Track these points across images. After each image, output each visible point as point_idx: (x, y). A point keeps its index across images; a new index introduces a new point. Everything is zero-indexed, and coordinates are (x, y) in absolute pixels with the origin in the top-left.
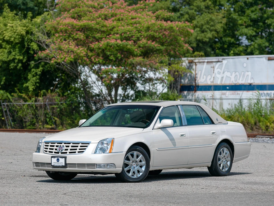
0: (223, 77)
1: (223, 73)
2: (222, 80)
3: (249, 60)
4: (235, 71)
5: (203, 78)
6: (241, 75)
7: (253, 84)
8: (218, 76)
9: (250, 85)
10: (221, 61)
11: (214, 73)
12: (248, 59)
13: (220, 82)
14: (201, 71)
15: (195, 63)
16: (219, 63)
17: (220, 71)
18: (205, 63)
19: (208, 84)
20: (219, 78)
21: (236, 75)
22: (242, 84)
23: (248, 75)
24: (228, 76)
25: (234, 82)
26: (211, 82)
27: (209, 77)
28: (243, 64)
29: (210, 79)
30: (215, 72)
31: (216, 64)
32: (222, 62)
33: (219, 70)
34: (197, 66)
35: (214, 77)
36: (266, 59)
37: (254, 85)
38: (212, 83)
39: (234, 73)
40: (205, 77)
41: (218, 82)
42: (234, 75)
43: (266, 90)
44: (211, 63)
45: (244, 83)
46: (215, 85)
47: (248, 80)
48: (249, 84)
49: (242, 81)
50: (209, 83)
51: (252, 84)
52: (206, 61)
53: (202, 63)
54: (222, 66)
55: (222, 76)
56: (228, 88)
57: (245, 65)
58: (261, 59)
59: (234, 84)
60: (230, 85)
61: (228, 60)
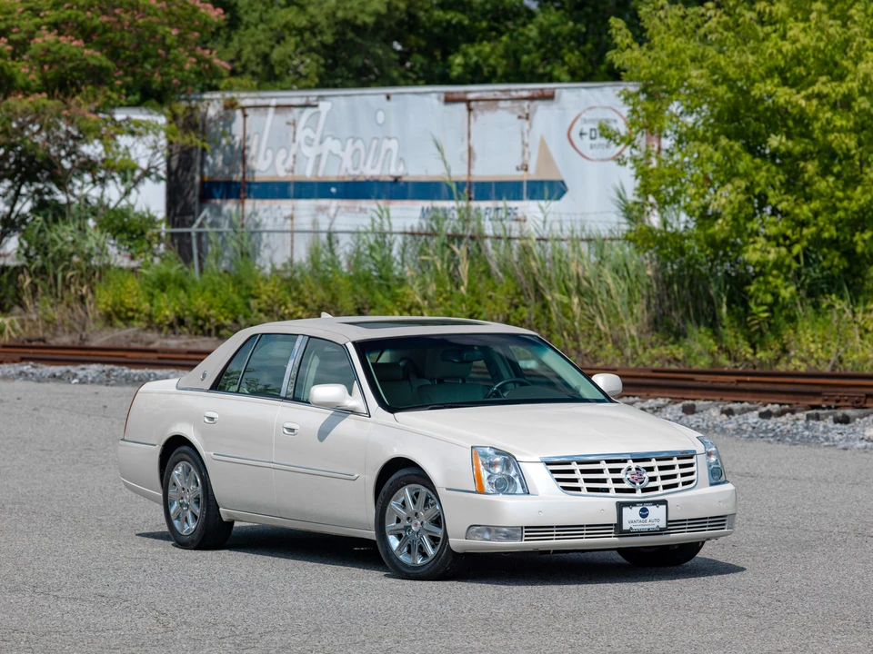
0: (319, 157)
1: (321, 142)
2: (317, 166)
3: (391, 104)
4: (352, 137)
5: (265, 158)
6: (370, 149)
7: (405, 179)
8: (307, 151)
9: (396, 180)
10: (315, 103)
11: (294, 141)
12: (388, 98)
13: (313, 171)
14: (260, 134)
15: (243, 108)
16: (309, 111)
17: (312, 136)
18: (271, 110)
19: (278, 176)
20: (308, 158)
21: (357, 150)
22: (372, 177)
23: (389, 150)
24: (335, 152)
25: (352, 172)
26: (287, 171)
27: (282, 155)
28: (376, 113)
29: (284, 162)
30: (297, 138)
31: (302, 112)
32: (316, 106)
33: (308, 132)
34: (248, 119)
35: (294, 156)
36: (439, 99)
37: (406, 183)
38: (290, 174)
39: (350, 141)
40: (270, 153)
41: (307, 173)
42: (350, 148)
43: (439, 198)
44: (287, 109)
45: (380, 176)
46: (298, 179)
47: (389, 167)
48: (391, 179)
49: (373, 167)
50: (281, 173)
51: (400, 177)
52: (274, 102)
53: (262, 109)
54: (317, 121)
55: (318, 153)
56: (333, 190)
57: (381, 117)
58: (426, 99)
59: (350, 179)
60: (340, 180)
61: (334, 99)
